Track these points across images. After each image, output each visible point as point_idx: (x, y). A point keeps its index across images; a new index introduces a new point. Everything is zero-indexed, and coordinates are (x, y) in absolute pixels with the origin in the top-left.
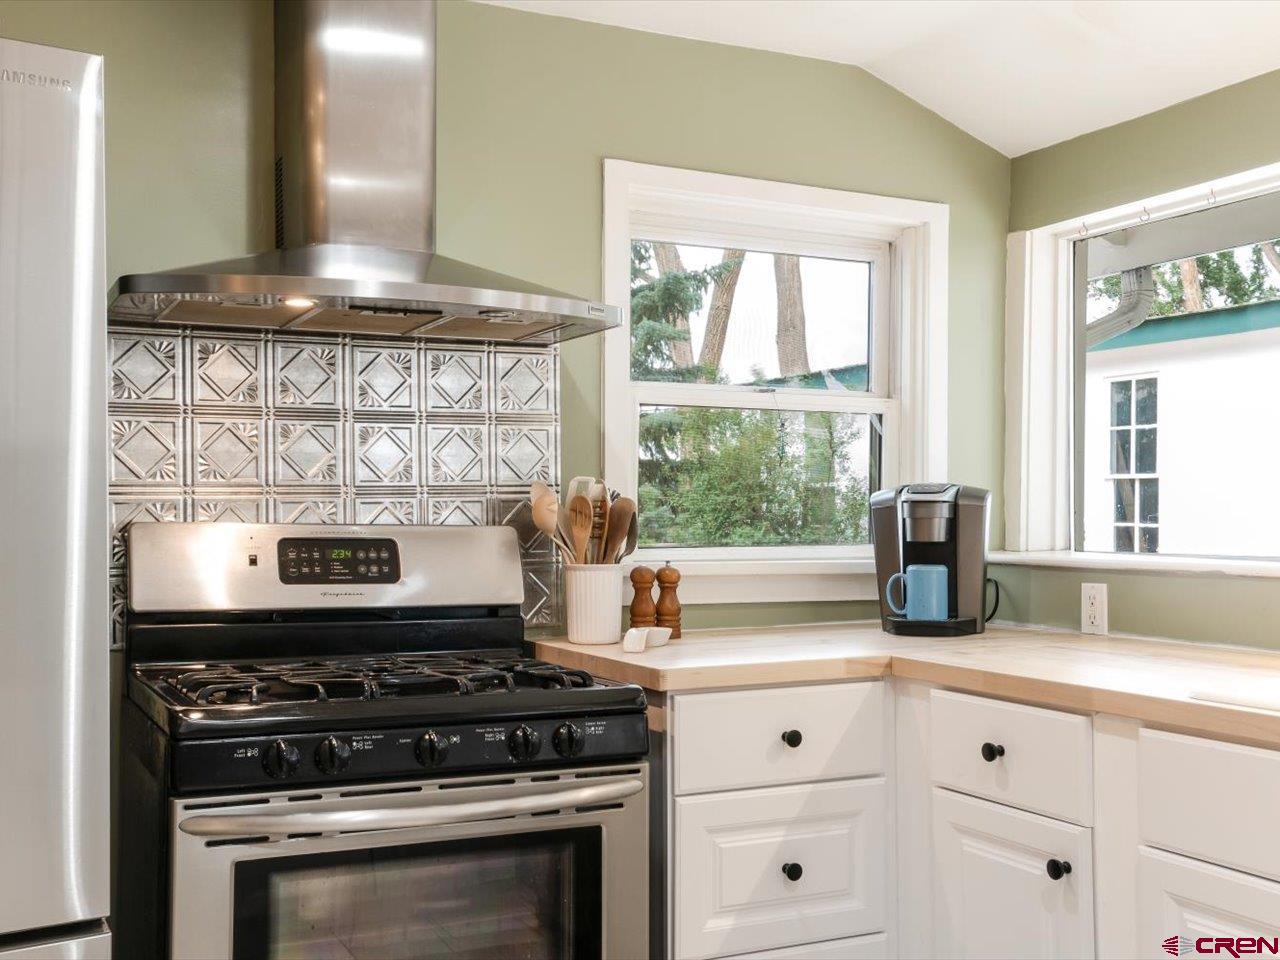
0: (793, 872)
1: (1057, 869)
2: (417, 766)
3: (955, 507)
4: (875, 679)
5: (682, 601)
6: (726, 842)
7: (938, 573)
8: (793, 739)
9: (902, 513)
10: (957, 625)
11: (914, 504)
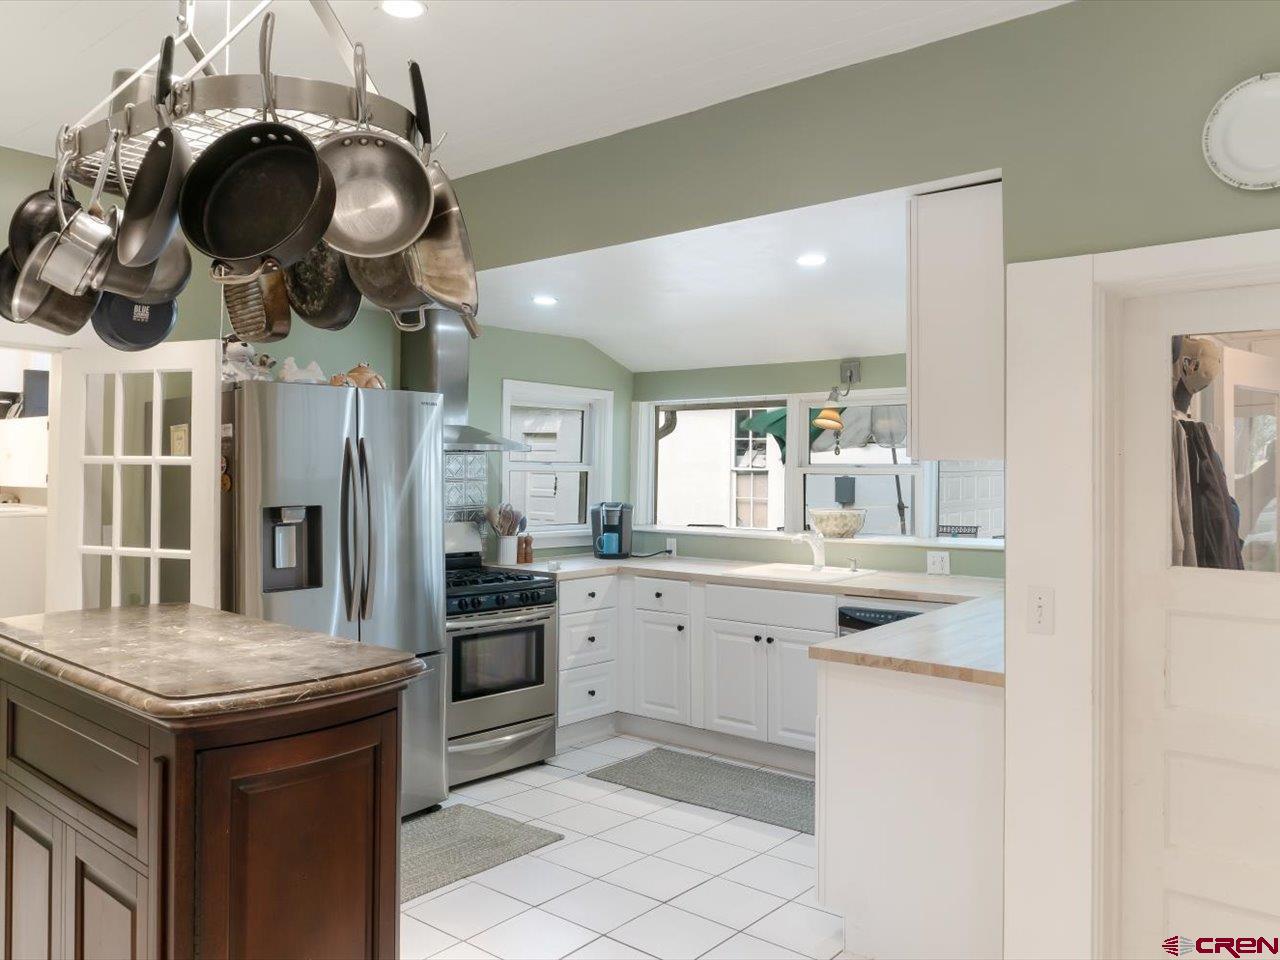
0: (592, 639)
1: (680, 628)
2: (497, 606)
3: (621, 512)
4: (613, 574)
5: (533, 548)
6: (573, 630)
7: (615, 536)
8: (592, 595)
9: (603, 514)
10: (622, 555)
11: (607, 511)
